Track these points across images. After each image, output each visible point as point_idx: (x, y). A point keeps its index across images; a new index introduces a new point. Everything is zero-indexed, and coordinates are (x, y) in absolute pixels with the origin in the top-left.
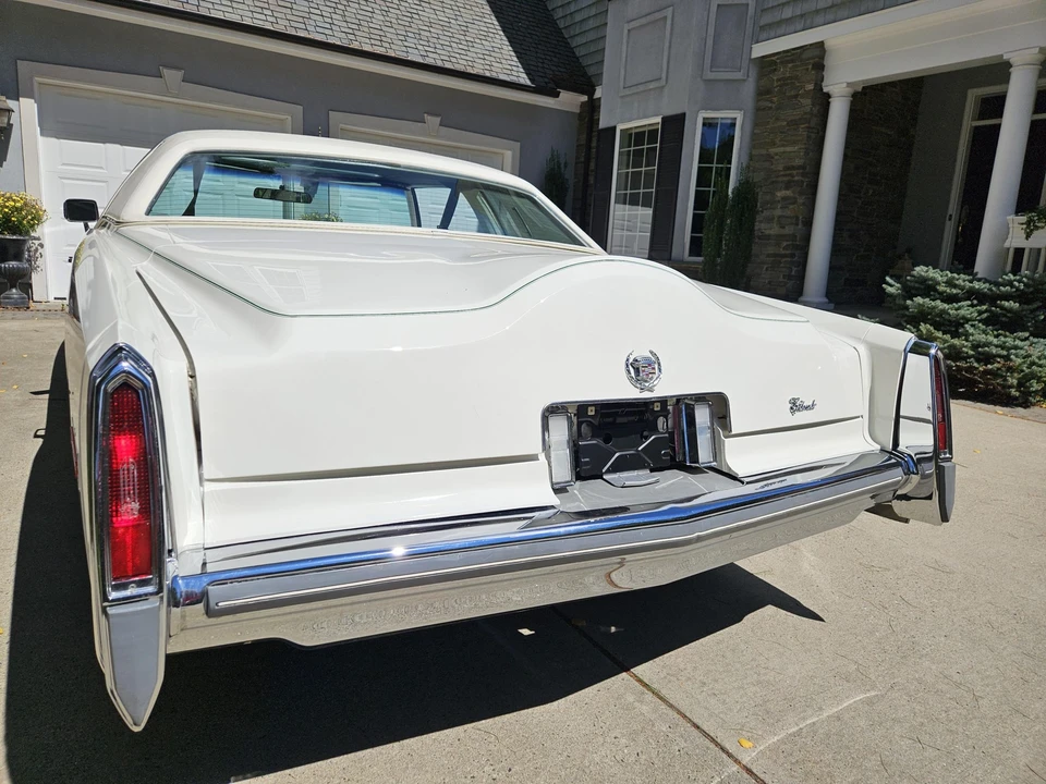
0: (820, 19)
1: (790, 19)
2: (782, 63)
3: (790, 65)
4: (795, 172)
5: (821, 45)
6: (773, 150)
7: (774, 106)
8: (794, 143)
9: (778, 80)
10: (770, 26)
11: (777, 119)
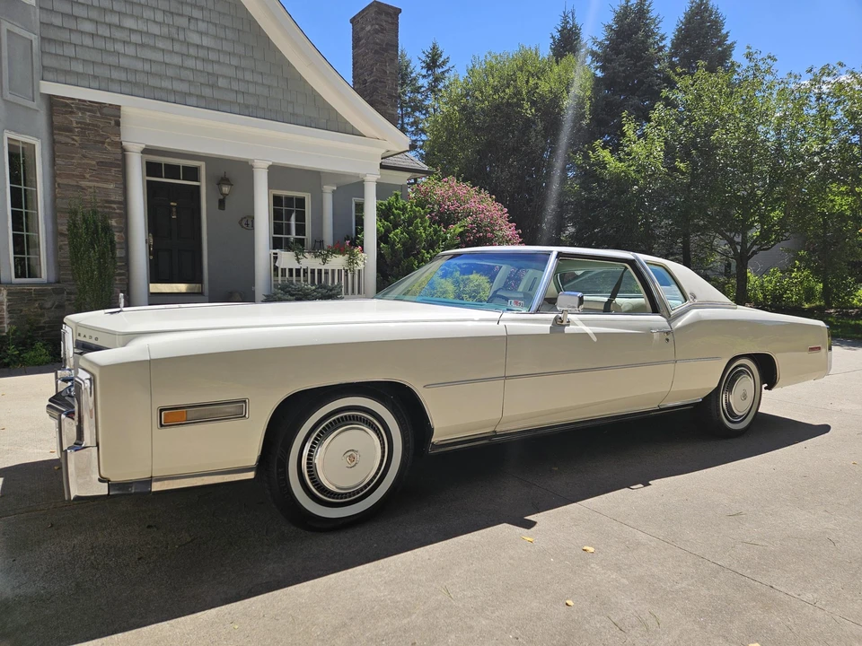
0: (116, 87)
1: (82, 74)
2: (79, 109)
3: (88, 114)
4: (115, 206)
5: (118, 108)
6: (84, 183)
7: (77, 145)
8: (107, 181)
9: (77, 123)
10: (56, 70)
11: (85, 156)
